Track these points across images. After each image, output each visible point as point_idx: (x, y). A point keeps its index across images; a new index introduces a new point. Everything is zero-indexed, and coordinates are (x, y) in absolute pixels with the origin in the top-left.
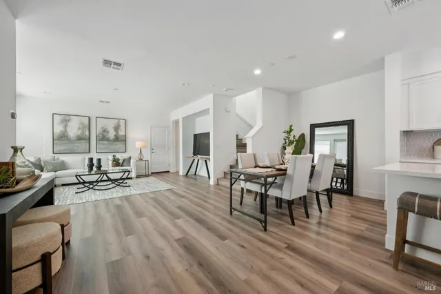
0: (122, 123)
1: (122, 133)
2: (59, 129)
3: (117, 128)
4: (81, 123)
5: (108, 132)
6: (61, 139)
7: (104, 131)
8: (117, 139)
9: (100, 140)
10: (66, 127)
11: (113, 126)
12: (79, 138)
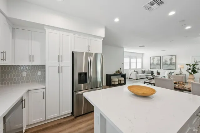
0: (174, 57)
1: (173, 61)
2: (152, 61)
3: (171, 60)
4: (158, 59)
5: (167, 61)
6: (152, 64)
7: (166, 61)
8: (171, 64)
9: (164, 65)
10: (153, 60)
11: (169, 59)
12: (157, 64)
